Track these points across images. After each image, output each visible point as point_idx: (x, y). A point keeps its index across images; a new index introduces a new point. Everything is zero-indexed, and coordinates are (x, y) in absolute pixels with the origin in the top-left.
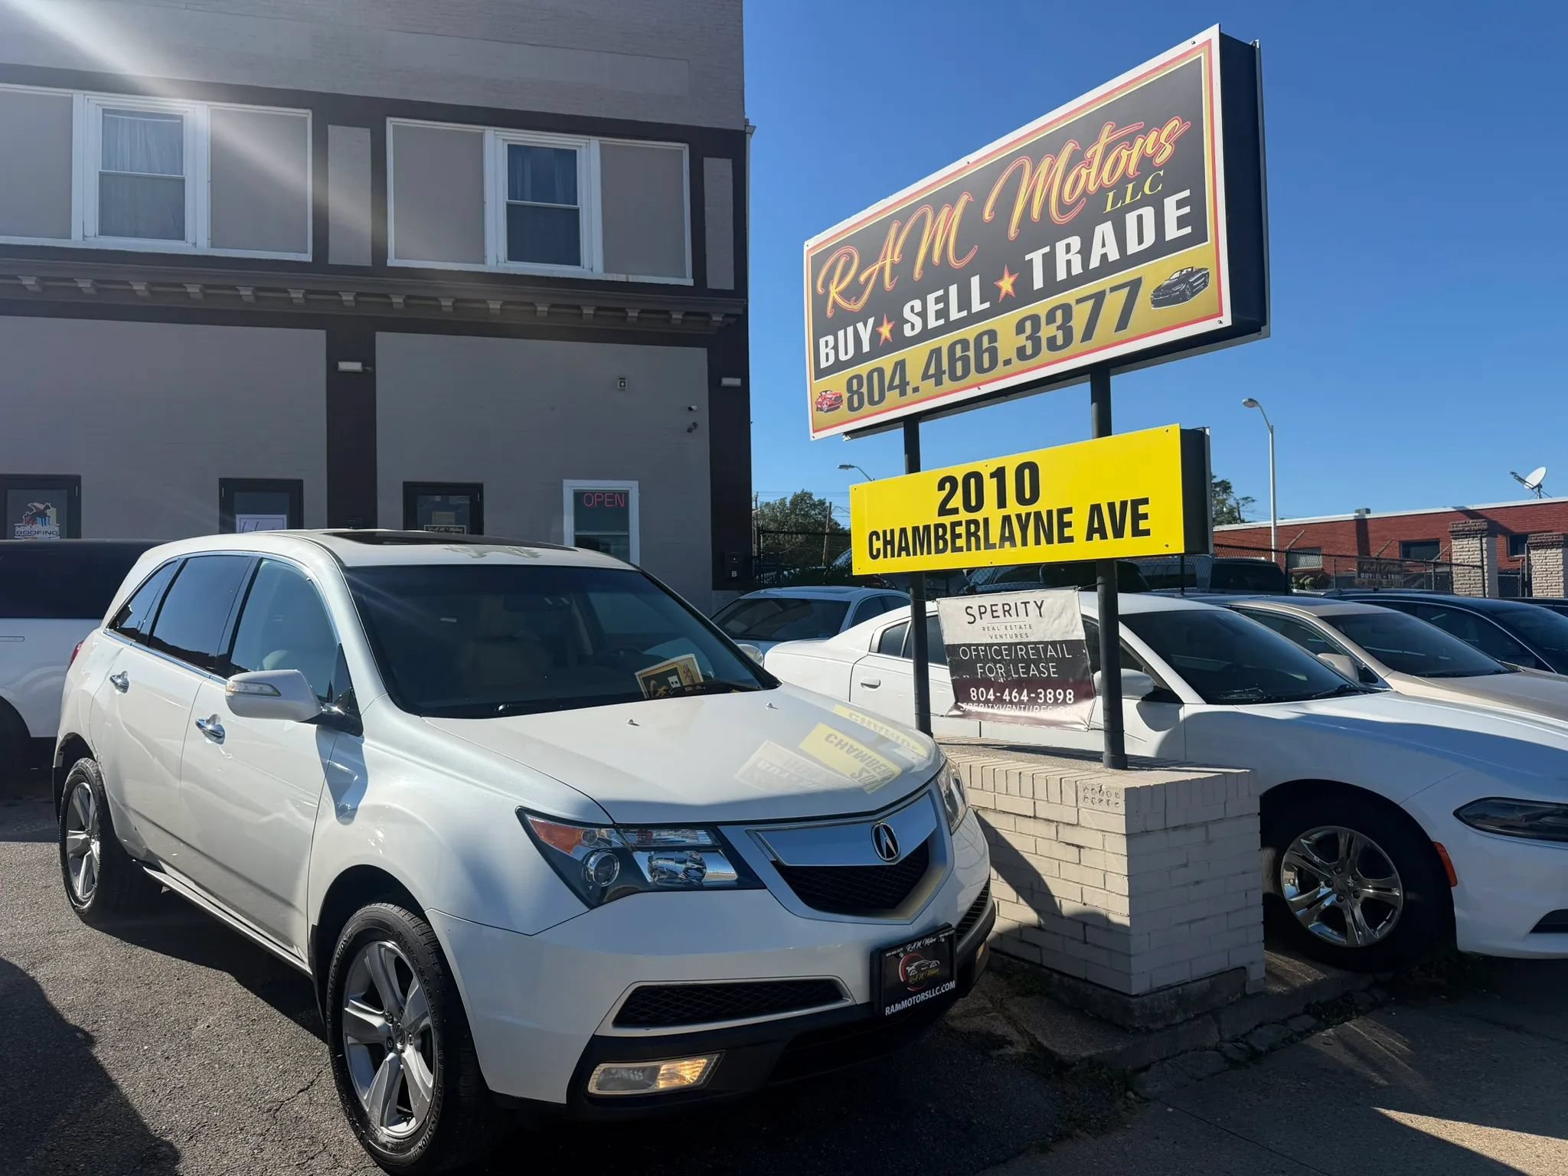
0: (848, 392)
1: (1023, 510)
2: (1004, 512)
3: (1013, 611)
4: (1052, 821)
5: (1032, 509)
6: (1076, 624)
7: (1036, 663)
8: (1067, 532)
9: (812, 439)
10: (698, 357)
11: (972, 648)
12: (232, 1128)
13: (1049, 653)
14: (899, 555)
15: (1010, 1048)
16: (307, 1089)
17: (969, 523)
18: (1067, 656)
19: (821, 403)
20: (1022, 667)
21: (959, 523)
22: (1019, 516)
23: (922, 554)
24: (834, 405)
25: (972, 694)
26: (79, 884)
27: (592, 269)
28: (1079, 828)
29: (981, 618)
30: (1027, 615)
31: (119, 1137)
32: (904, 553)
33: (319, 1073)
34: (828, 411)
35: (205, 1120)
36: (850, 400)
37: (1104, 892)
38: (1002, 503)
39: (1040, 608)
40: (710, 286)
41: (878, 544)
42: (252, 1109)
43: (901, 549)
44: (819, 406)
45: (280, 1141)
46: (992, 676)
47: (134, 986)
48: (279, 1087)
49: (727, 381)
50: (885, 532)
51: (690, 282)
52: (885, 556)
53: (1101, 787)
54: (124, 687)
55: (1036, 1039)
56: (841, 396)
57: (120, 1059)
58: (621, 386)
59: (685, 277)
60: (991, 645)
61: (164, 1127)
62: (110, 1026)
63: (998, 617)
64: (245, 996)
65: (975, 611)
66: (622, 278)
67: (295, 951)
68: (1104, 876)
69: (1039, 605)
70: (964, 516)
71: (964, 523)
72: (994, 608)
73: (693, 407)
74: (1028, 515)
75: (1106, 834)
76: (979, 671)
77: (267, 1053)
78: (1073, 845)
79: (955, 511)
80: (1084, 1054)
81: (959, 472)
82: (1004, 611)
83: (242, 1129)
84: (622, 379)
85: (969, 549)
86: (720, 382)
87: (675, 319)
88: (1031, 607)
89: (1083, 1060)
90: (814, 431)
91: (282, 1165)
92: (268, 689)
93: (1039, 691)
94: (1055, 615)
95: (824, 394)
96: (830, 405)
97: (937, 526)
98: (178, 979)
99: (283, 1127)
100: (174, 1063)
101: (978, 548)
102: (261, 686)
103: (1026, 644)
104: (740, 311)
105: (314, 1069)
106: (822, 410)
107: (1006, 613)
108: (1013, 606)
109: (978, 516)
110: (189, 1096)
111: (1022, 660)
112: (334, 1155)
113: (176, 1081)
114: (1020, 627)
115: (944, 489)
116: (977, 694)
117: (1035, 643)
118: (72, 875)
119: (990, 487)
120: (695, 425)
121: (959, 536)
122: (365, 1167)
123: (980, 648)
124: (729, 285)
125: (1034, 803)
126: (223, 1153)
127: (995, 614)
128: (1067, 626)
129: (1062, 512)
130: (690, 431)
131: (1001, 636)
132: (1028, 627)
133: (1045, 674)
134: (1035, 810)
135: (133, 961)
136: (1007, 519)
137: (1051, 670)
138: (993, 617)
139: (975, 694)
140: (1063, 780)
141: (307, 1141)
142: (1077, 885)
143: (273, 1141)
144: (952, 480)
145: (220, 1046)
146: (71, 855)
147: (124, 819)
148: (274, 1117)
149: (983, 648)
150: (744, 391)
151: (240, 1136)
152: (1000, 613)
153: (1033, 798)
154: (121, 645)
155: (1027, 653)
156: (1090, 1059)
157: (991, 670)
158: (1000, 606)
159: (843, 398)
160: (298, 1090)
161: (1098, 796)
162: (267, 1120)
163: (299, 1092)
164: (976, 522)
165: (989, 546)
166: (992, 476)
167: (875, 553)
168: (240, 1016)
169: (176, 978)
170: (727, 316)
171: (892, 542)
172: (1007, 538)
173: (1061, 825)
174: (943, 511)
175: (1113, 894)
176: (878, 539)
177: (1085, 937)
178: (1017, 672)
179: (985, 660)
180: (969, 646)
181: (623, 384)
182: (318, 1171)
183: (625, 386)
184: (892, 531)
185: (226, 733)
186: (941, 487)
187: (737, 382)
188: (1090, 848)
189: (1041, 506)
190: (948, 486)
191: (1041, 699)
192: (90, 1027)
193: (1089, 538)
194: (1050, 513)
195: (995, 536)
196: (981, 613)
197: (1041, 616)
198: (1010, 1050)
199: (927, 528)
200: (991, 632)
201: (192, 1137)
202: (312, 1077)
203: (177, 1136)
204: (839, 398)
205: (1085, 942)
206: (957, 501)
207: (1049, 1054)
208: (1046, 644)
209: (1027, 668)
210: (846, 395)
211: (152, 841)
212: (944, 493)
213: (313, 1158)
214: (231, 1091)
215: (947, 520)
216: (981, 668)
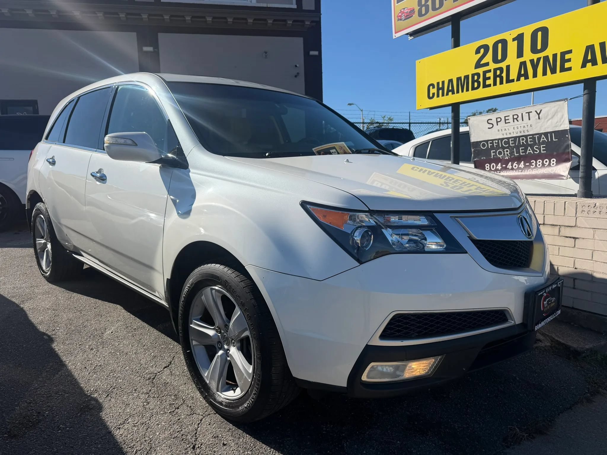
0: (419, 6)
1: (535, 57)
2: (521, 60)
3: (520, 118)
4: (557, 225)
5: (542, 55)
6: (563, 121)
7: (532, 146)
8: (567, 65)
9: (394, 37)
10: (300, 41)
11: (489, 142)
12: (130, 389)
13: (542, 140)
14: (447, 94)
15: (541, 343)
16: (168, 366)
17: (495, 70)
18: (554, 140)
19: (400, 16)
20: (522, 149)
21: (489, 71)
22: (532, 61)
23: (462, 91)
24: (409, 15)
25: (487, 167)
26: (44, 264)
27: (251, 2)
28: (576, 228)
29: (497, 125)
30: (529, 119)
31: (67, 395)
32: (450, 93)
33: (173, 357)
34: (405, 20)
35: (115, 385)
36: (420, 11)
37: (591, 261)
38: (520, 54)
39: (539, 114)
40: (304, 8)
41: (433, 91)
42: (140, 378)
43: (448, 91)
44: (399, 18)
45: (158, 397)
46: (501, 156)
47: (73, 312)
48: (153, 365)
49: (312, 53)
50: (438, 83)
51: (295, 6)
52: (438, 96)
53: (596, 204)
54: (53, 163)
55: (554, 338)
56: (414, 10)
57: (67, 350)
58: (265, 56)
59: (292, 4)
60: (502, 139)
61: (92, 389)
62: (61, 332)
63: (509, 122)
64: (129, 316)
65: (494, 122)
66: (264, 5)
67: (157, 294)
68: (592, 253)
69: (538, 113)
70: (492, 66)
71: (492, 71)
72: (507, 118)
73: (297, 65)
74: (539, 60)
75: (596, 230)
76: (492, 154)
77: (144, 346)
78: (570, 237)
79: (487, 64)
80: (587, 347)
81: (490, 41)
82: (514, 119)
83: (136, 390)
84: (266, 53)
85: (495, 84)
86: (309, 53)
87: (289, 24)
88: (533, 115)
89: (587, 350)
90: (396, 33)
91: (161, 413)
92: (129, 142)
93: (532, 161)
94: (550, 117)
95: (402, 10)
96: (407, 16)
97: (473, 75)
98: (95, 308)
99: (159, 388)
100: (96, 352)
101: (501, 83)
102: (125, 140)
103: (526, 136)
104: (318, 20)
105: (170, 355)
106: (401, 20)
107: (515, 120)
108: (520, 115)
109: (503, 65)
110: (105, 371)
111: (523, 145)
112: (190, 406)
113: (97, 362)
114: (524, 127)
115: (480, 53)
116: (490, 167)
117: (533, 135)
118: (41, 260)
119: (512, 47)
120: (298, 73)
121: (489, 78)
122: (209, 414)
123: (494, 141)
124: (313, 8)
125: (544, 216)
126: (127, 405)
127: (507, 121)
128: (557, 122)
129: (563, 54)
130: (296, 76)
131: (510, 134)
132: (529, 126)
133: (537, 151)
134: (544, 220)
135: (72, 300)
136: (523, 64)
137: (542, 149)
138: (506, 123)
139: (488, 167)
140: (567, 203)
141: (173, 397)
142: (572, 259)
143: (154, 397)
144: (486, 48)
145: (119, 343)
146: (39, 251)
147: (61, 231)
148: (153, 383)
149: (497, 141)
150: (319, 57)
151: (135, 395)
152: (511, 120)
153: (543, 214)
154: (50, 145)
155: (527, 141)
156: (591, 350)
157: (500, 153)
158: (511, 117)
159: (415, 10)
160: (163, 367)
161: (593, 210)
162: (149, 384)
163: (164, 368)
164: (501, 69)
165: (509, 81)
166: (514, 40)
167: (431, 95)
168: (128, 327)
169: (94, 308)
170: (312, 22)
171: (443, 89)
172: (523, 74)
173: (562, 228)
174: (478, 65)
175: (598, 262)
176: (434, 87)
177: (574, 285)
178: (518, 152)
179: (498, 147)
180: (487, 141)
181: (266, 55)
182: (183, 417)
183: (267, 56)
184: (443, 82)
185: (107, 178)
186: (478, 51)
187: (316, 53)
188: (583, 238)
189: (549, 52)
190: (482, 51)
191: (533, 165)
192: (51, 333)
193: (584, 66)
194: (555, 56)
195: (514, 75)
196: (497, 122)
197: (539, 118)
198: (540, 344)
199: (467, 77)
200: (504, 132)
201: (108, 395)
202: (169, 360)
203: (100, 394)
204: (412, 11)
205: (574, 288)
206: (489, 58)
207: (567, 348)
208: (540, 135)
209: (526, 150)
210: (417, 8)
211: (75, 241)
212: (479, 55)
213: (178, 408)
214: (127, 368)
215: (480, 71)
216: (493, 152)
